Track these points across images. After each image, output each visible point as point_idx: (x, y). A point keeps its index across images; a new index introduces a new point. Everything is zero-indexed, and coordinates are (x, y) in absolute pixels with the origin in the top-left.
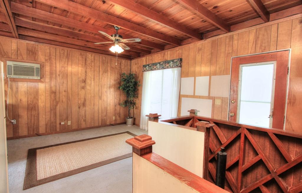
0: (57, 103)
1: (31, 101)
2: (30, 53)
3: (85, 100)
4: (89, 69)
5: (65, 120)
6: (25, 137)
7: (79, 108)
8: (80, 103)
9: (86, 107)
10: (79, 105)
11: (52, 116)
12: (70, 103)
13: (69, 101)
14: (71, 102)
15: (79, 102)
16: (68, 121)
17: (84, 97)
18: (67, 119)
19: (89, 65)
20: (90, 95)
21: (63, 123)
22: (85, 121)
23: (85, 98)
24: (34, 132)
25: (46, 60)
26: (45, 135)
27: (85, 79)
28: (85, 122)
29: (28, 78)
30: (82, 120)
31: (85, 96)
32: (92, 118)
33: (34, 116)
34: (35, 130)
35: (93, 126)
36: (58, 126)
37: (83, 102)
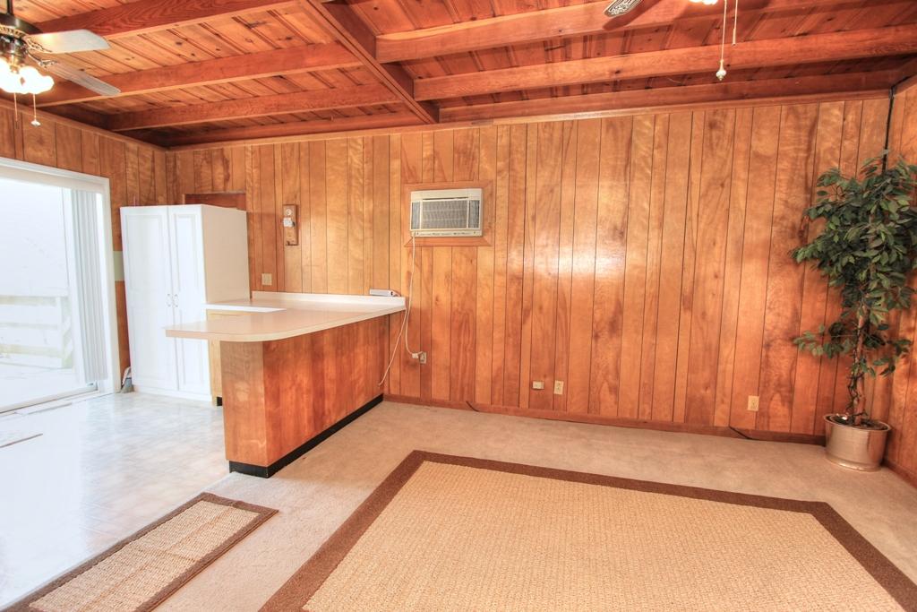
0: (526, 313)
1: (458, 305)
2: (459, 157)
3: (619, 309)
4: (641, 179)
5: (545, 376)
6: (442, 404)
7: (596, 337)
8: (602, 320)
9: (620, 336)
10: (595, 326)
11: (509, 356)
12: (566, 317)
13: (560, 311)
14: (568, 315)
15: (597, 316)
16: (557, 382)
17: (617, 295)
18: (552, 373)
19: (643, 164)
20: (643, 292)
21: (537, 385)
22: (614, 390)
23: (621, 298)
24: (462, 398)
25: (499, 172)
26: (490, 412)
27: (625, 225)
28: (613, 396)
29: (453, 235)
30: (605, 385)
31: (621, 293)
32: (645, 384)
33: (465, 349)
34: (466, 389)
35: (646, 418)
36: (525, 391)
37: (611, 315)
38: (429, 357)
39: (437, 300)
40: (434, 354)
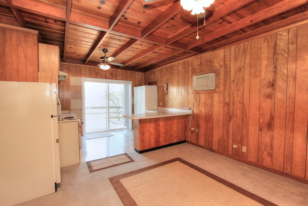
0: (231, 118)
1: (207, 113)
2: (208, 63)
3: (272, 118)
4: (282, 59)
5: (238, 143)
6: (202, 147)
7: (261, 130)
8: (263, 123)
9: (273, 131)
10: (260, 125)
11: (225, 133)
12: (247, 120)
13: (244, 117)
14: (248, 119)
15: (261, 121)
16: (243, 147)
17: (271, 112)
18: (241, 142)
19: (283, 52)
20: (285, 111)
21: (235, 146)
22: (270, 155)
23: (273, 114)
24: (208, 146)
25: (221, 66)
26: (217, 153)
27: (274, 80)
28: (270, 158)
29: (205, 89)
30: (266, 152)
31: (273, 111)
32: (287, 155)
33: (209, 129)
34: (210, 143)
36: (230, 148)
37: (268, 121)
38: (199, 131)
39: (201, 111)
40: (200, 129)
